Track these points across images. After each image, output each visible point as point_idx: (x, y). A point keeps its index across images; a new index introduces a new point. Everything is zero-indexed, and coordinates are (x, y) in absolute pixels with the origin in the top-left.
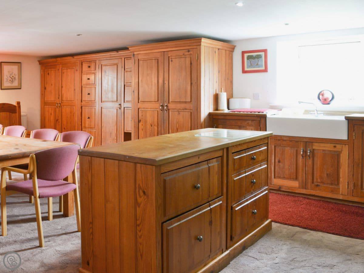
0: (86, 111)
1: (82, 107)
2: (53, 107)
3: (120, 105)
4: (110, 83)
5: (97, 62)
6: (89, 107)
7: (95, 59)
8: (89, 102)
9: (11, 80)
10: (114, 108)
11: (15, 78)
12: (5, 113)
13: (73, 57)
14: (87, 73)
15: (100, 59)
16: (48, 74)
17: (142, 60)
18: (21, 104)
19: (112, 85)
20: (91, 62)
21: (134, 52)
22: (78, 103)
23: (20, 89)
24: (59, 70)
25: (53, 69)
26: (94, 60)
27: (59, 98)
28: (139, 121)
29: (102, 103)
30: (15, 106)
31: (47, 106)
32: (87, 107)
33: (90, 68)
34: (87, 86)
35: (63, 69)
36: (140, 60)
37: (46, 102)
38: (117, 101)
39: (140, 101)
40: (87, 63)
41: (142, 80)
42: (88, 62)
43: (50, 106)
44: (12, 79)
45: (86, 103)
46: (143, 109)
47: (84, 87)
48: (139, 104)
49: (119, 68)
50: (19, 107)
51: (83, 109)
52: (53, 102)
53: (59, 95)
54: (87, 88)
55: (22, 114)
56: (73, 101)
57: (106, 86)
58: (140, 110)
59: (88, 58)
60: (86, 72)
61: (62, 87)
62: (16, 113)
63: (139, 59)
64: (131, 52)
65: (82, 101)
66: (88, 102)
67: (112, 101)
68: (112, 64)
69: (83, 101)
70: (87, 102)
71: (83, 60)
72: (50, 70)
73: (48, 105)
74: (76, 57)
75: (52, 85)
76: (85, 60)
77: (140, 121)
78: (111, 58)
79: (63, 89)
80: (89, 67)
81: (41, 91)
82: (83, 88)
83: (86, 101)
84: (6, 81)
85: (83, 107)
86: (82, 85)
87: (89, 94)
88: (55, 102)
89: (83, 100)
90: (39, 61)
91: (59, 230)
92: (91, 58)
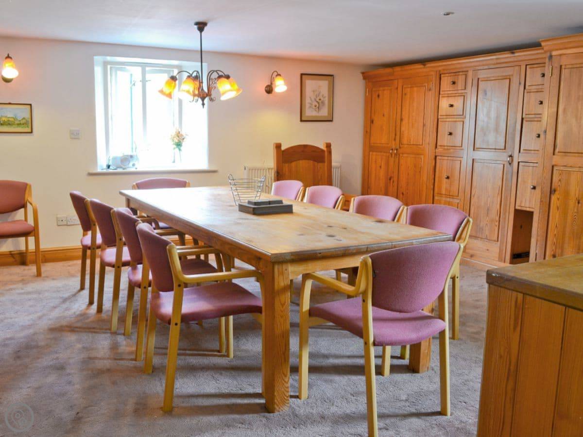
0: (444, 165)
1: (436, 157)
2: (385, 154)
3: (511, 156)
4: (493, 115)
5: (470, 74)
6: (449, 158)
7: (466, 67)
8: (450, 149)
9: (318, 106)
10: (498, 162)
11: (323, 103)
12: (307, 161)
13: (424, 65)
14: (450, 95)
15: (477, 68)
16: (378, 96)
17: (568, 67)
18: (332, 147)
19: (498, 117)
20: (457, 74)
21: (551, 51)
22: (429, 150)
23: (331, 121)
24: (397, 88)
25: (386, 88)
26: (464, 70)
27: (395, 139)
28: (552, 191)
29: (475, 152)
30: (323, 151)
31: (374, 153)
32: (446, 158)
33: (456, 85)
34: (448, 120)
35: (405, 88)
36: (563, 67)
37: (373, 144)
38: (505, 149)
39: (557, 150)
40: (450, 76)
41: (564, 110)
42: (452, 74)
43: (379, 154)
44: (318, 103)
45: (444, 149)
46: (562, 168)
47: (442, 120)
48: (555, 156)
49: (515, 85)
50: (330, 152)
51: (438, 161)
52: (384, 145)
53: (396, 135)
54: (447, 123)
55: (333, 164)
56: (420, 145)
57: (486, 119)
58: (555, 168)
59: (452, 67)
60: (446, 93)
61: (401, 120)
62: (323, 162)
63: (561, 66)
64: (545, 52)
65: (436, 147)
66: (448, 149)
67: (495, 149)
68: (500, 78)
69: (438, 147)
70: (446, 147)
71: (444, 70)
72: (381, 89)
73: (376, 152)
74: (429, 65)
75: (384, 115)
76: (447, 70)
77: (555, 191)
78: (498, 65)
79: (404, 122)
80: (454, 83)
81: (365, 127)
82: (439, 123)
83: (444, 146)
84: (310, 107)
85: (438, 157)
86: (439, 117)
87: (451, 134)
88: (389, 145)
89: (438, 144)
90: (363, 73)
91: (403, 403)
92: (458, 66)
